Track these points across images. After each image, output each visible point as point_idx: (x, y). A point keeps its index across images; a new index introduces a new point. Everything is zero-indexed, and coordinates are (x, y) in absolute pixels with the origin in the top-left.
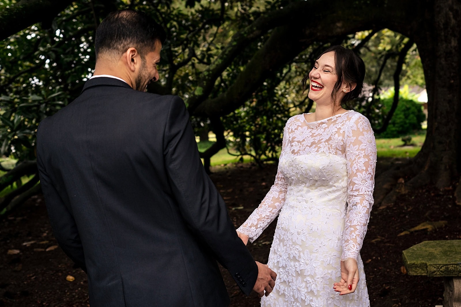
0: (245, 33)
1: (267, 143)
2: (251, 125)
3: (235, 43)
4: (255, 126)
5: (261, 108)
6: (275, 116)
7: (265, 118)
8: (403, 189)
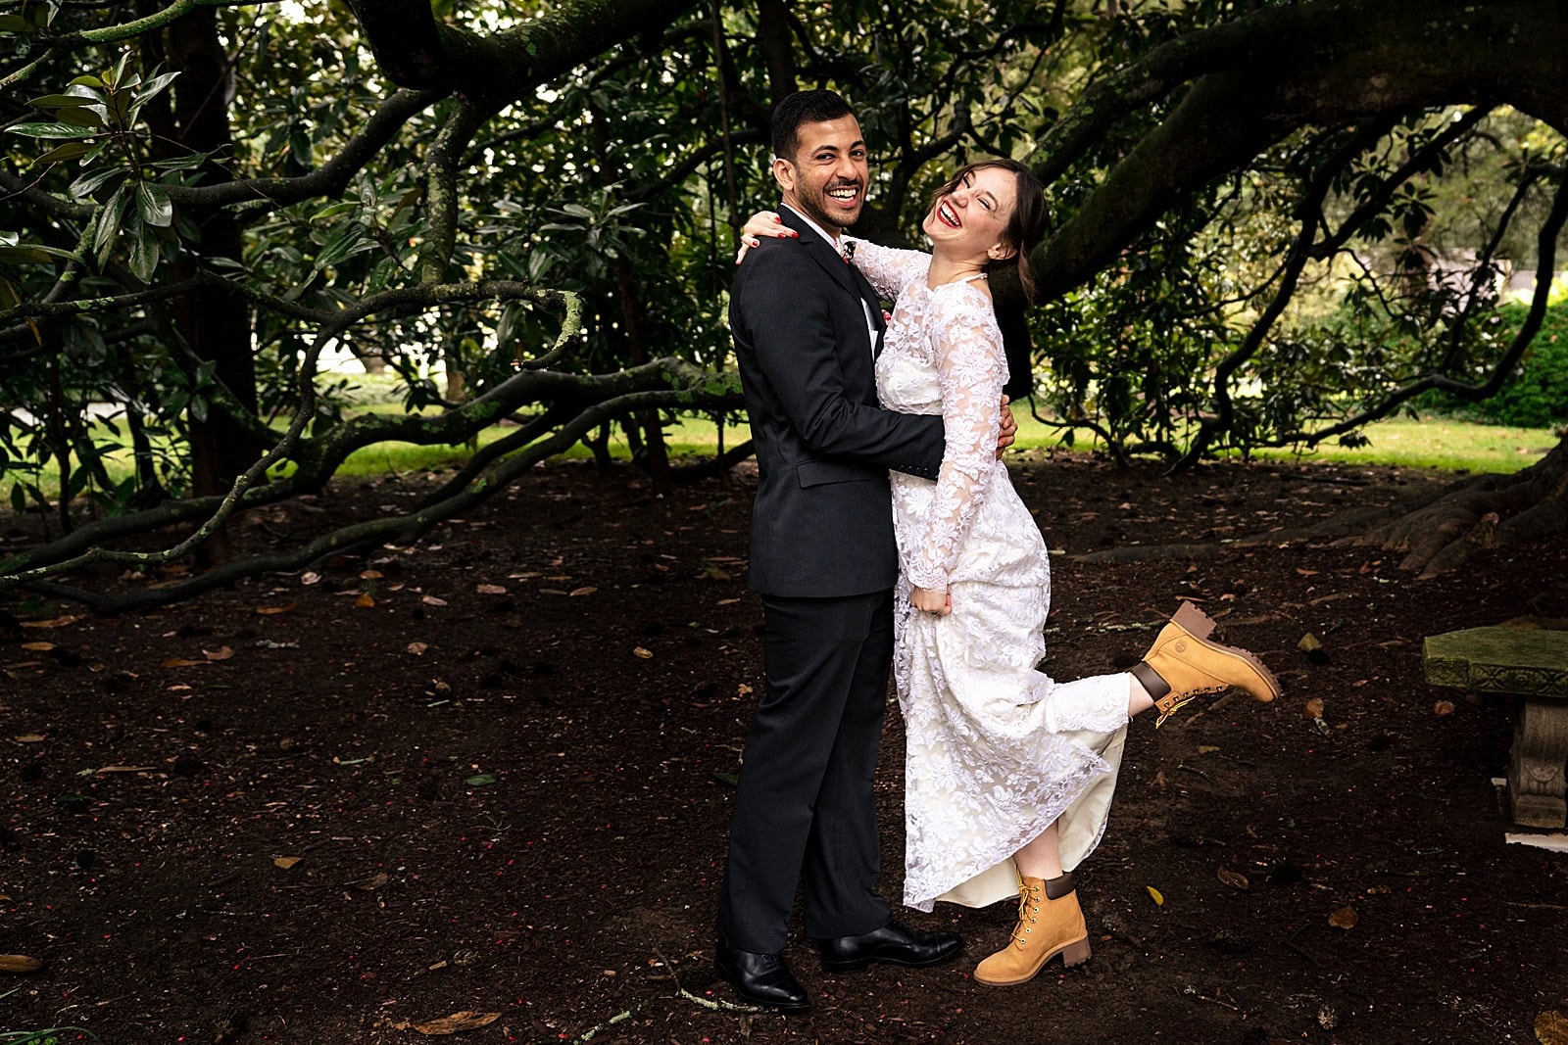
0: (1119, 85)
1: (1148, 399)
2: (1108, 342)
3: (1088, 111)
4: (1118, 347)
5: (1141, 297)
6: (1180, 324)
7: (1149, 324)
8: (1488, 538)
